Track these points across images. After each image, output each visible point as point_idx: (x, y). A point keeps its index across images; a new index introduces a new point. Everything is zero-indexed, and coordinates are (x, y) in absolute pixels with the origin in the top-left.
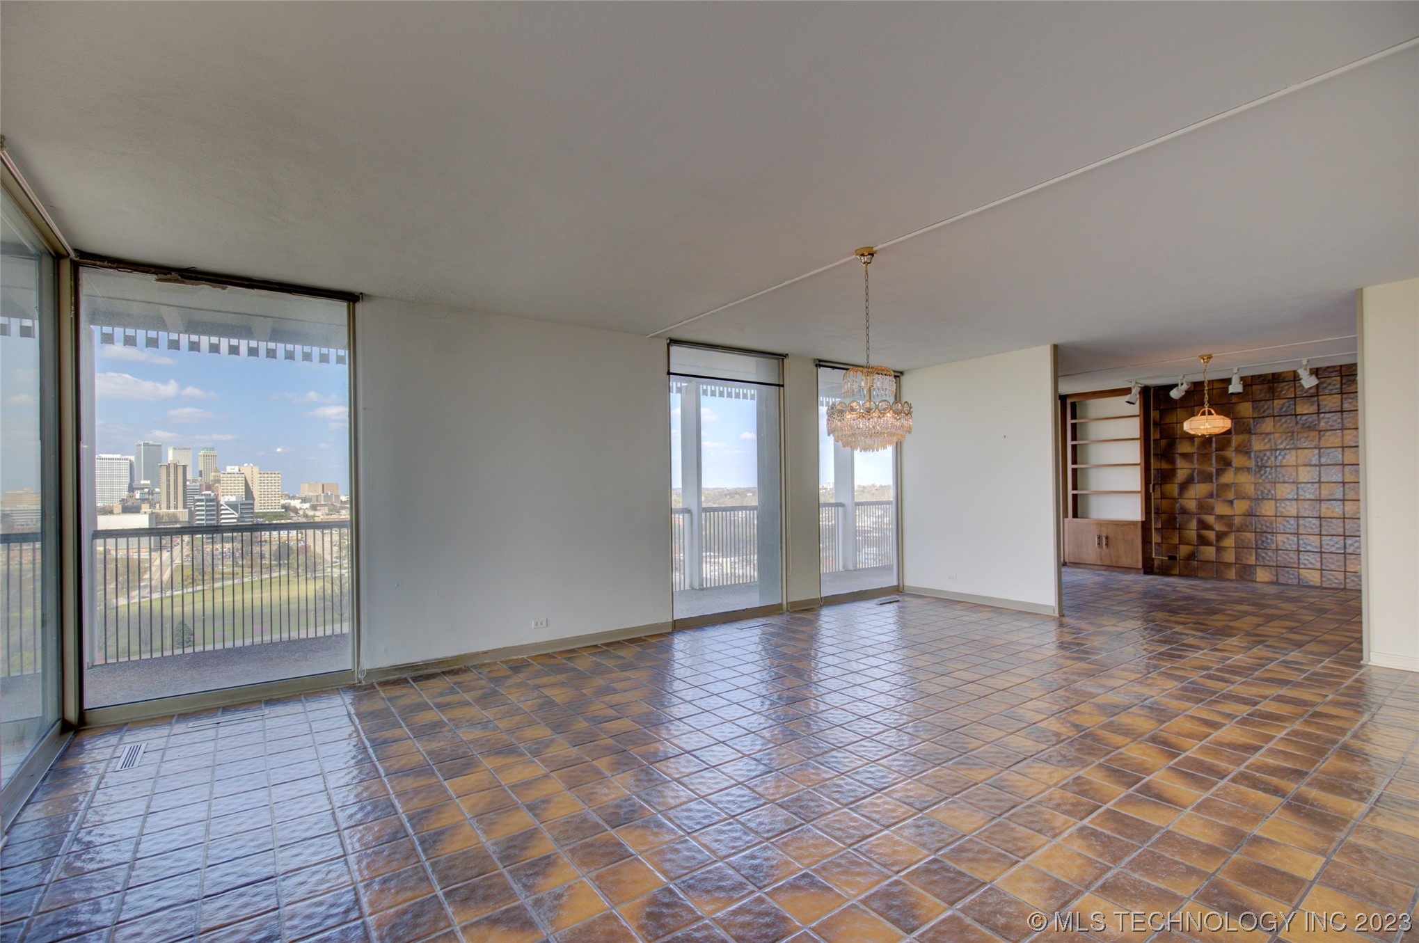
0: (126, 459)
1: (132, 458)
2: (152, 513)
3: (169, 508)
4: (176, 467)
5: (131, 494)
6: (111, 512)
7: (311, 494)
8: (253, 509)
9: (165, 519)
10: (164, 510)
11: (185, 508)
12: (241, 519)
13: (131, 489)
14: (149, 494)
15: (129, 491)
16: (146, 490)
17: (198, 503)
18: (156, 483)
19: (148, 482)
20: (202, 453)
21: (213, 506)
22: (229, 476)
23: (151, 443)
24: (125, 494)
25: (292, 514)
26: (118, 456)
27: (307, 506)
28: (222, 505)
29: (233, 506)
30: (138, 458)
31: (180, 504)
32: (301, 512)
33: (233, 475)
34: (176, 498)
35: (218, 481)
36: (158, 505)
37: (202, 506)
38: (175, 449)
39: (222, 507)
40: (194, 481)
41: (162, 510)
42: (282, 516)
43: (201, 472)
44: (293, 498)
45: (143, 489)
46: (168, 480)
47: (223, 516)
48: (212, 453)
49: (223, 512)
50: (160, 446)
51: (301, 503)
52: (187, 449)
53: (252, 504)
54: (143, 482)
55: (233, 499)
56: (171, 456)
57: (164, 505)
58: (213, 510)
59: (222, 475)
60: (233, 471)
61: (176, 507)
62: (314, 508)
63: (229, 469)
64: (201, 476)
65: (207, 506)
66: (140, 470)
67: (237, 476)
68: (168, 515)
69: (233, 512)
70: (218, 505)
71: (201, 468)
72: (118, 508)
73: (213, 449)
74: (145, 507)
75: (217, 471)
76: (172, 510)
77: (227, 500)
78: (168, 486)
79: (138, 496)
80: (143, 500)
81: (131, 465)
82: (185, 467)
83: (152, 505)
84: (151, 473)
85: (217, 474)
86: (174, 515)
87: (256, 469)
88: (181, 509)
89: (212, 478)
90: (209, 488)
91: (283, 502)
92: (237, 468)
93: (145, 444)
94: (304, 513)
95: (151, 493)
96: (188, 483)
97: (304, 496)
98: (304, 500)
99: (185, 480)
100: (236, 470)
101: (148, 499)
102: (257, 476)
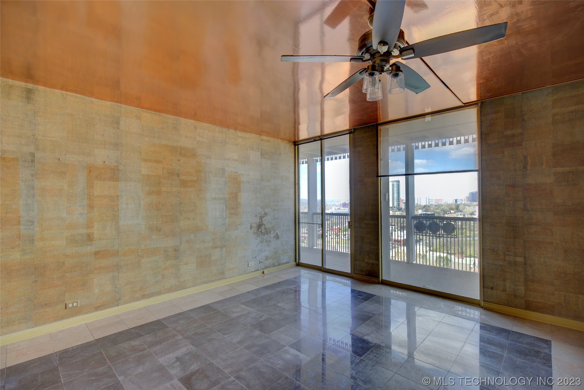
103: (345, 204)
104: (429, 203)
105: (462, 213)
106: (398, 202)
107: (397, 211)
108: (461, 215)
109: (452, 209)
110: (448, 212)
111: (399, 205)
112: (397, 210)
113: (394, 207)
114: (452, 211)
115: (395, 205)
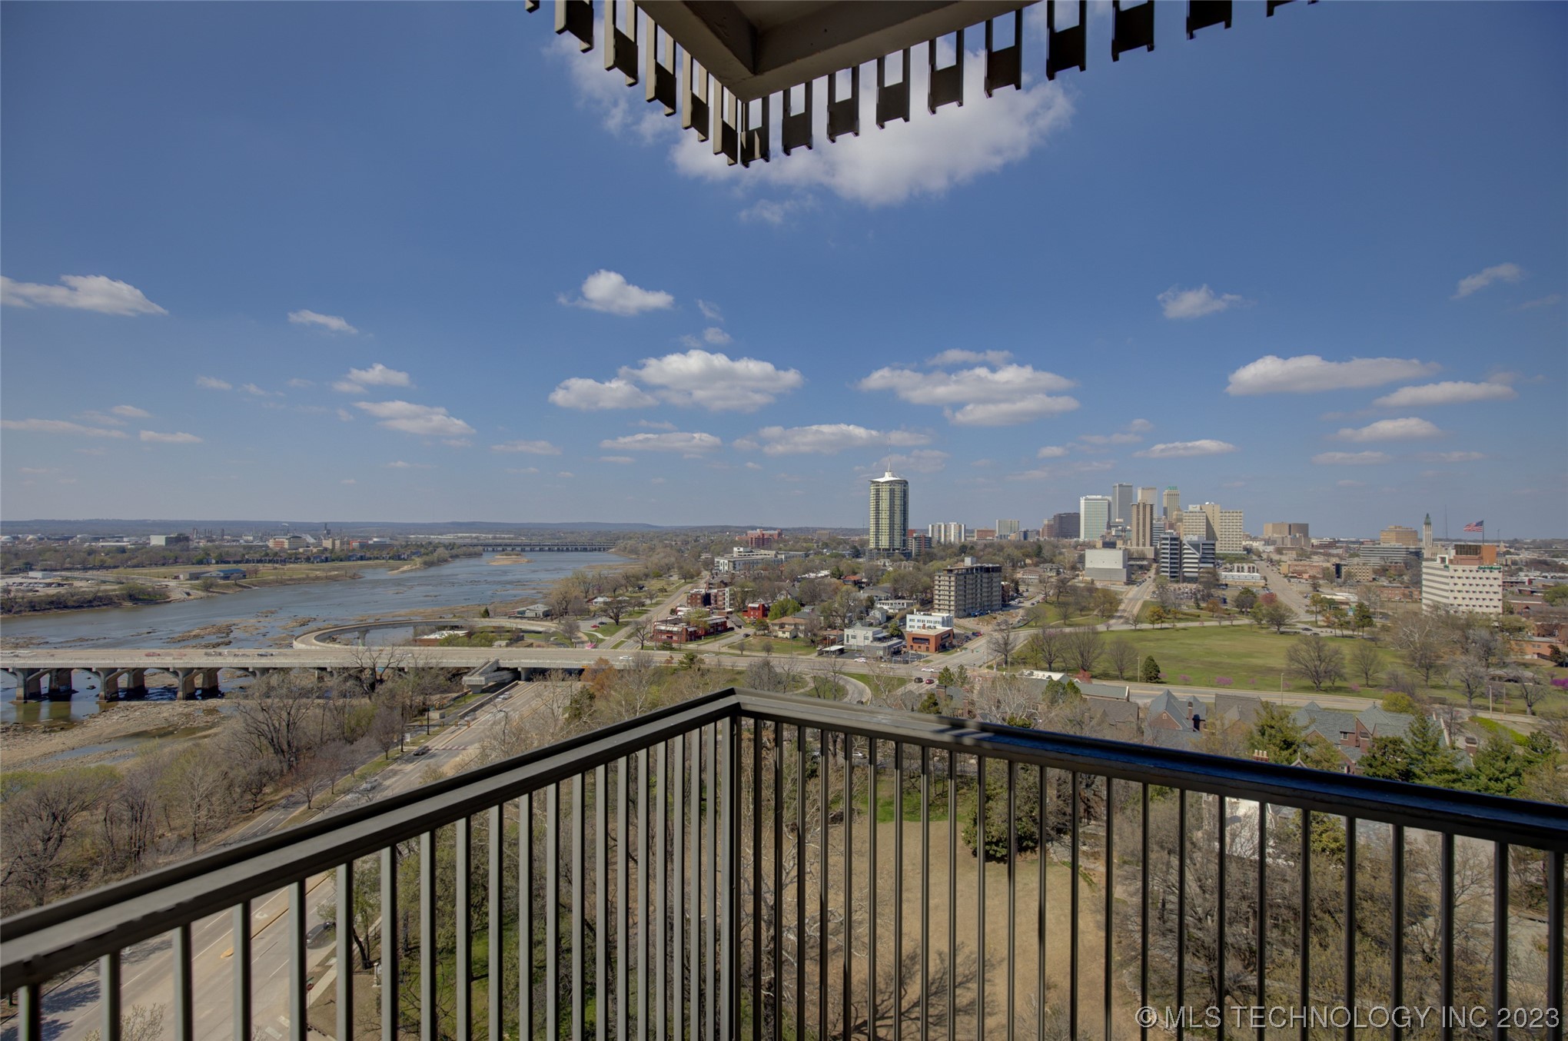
0: (1105, 500)
1: (1110, 498)
2: (1126, 549)
3: (1138, 545)
4: (1145, 506)
5: (1110, 531)
6: (1094, 547)
7: (1275, 535)
8: (1214, 549)
9: (1136, 556)
11: (1151, 545)
12: (1203, 560)
13: (1109, 527)
14: (1122, 531)
15: (1108, 529)
16: (1121, 528)
17: (1164, 542)
18: (1128, 521)
19: (1123, 520)
20: (1167, 492)
21: (1176, 545)
22: (1191, 515)
23: (1125, 484)
24: (1104, 531)
25: (1255, 558)
26: (1099, 497)
27: (1271, 548)
28: (1184, 545)
29: (1195, 546)
30: (1114, 498)
31: (1148, 542)
32: (1265, 556)
33: (1195, 515)
34: (1144, 536)
35: (1180, 520)
36: (1129, 543)
37: (1167, 545)
38: (1143, 489)
39: (1185, 547)
40: (1159, 520)
41: (1133, 548)
42: (1244, 559)
43: (1166, 511)
44: (1255, 539)
45: (1118, 527)
46: (1138, 519)
47: (1185, 556)
48: (1174, 492)
49: (1185, 551)
50: (1132, 487)
51: (1265, 545)
52: (1154, 489)
53: (1214, 545)
54: (1117, 521)
55: (1195, 538)
56: (1139, 496)
57: (1134, 542)
58: (1176, 549)
59: (1184, 514)
60: (1195, 510)
61: (1144, 545)
62: (1279, 551)
63: (1191, 508)
64: (1166, 515)
65: (1171, 545)
66: (1115, 510)
67: (1198, 514)
68: (1137, 552)
69: (1194, 551)
70: (1181, 544)
71: (1166, 507)
72: (1099, 544)
73: (1176, 488)
74: (1119, 544)
75: (1179, 510)
76: (1141, 547)
77: (1189, 539)
78: (1138, 524)
79: (1113, 533)
80: (1118, 538)
81: (1109, 505)
82: (1152, 506)
83: (1125, 542)
84: (1125, 512)
85: (1180, 513)
86: (1143, 552)
87: (1218, 508)
88: (1148, 546)
89: (1174, 517)
90: (1171, 526)
91: (1244, 543)
92: (1198, 506)
93: (1120, 486)
94: (1268, 557)
95: (1124, 530)
96: (1154, 522)
97: (1267, 537)
98: (1268, 542)
99: (1152, 519)
100: (1198, 508)
101: (1122, 537)
102: (1218, 515)
103: (763, 539)
104: (965, 539)
105: (1054, 566)
106: (904, 535)
107: (901, 560)
108: (1051, 570)
109: (1028, 556)
110: (1021, 561)
111: (904, 543)
112: (902, 557)
113: (894, 550)
114: (1028, 561)
115: (897, 544)
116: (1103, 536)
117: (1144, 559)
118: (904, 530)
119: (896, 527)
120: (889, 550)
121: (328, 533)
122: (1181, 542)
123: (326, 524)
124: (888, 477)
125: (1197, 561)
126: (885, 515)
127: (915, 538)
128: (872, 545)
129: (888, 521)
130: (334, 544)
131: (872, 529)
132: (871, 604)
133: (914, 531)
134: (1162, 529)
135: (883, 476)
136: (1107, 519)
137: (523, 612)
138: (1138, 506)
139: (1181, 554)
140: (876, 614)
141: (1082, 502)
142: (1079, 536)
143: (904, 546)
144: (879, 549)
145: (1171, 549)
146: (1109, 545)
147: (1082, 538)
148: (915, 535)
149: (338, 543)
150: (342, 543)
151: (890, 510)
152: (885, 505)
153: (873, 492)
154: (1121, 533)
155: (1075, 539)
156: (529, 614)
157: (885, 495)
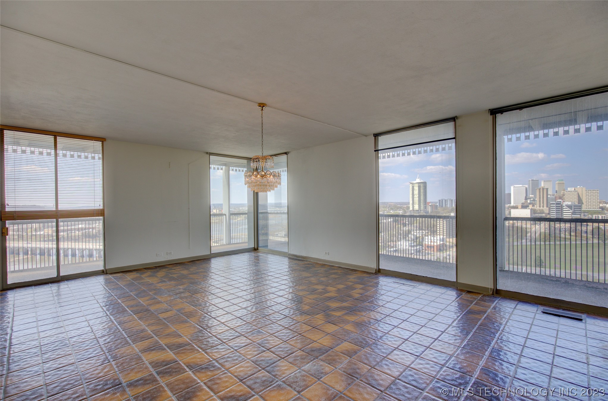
0: (524, 187)
1: (527, 186)
3: (540, 207)
4: (543, 189)
5: (526, 201)
6: (517, 208)
8: (582, 209)
9: (538, 212)
10: (538, 208)
11: (547, 207)
13: (526, 199)
15: (525, 200)
16: (532, 199)
17: (552, 205)
18: (535, 196)
19: (533, 196)
20: (557, 182)
21: (559, 206)
22: (569, 192)
23: (534, 179)
24: (523, 201)
26: (521, 186)
28: (564, 206)
29: (570, 207)
30: (529, 186)
31: (545, 205)
33: (571, 192)
34: (543, 203)
35: (565, 195)
36: (536, 206)
37: (554, 206)
38: (544, 181)
39: (564, 207)
40: (553, 195)
41: (537, 207)
42: (599, 212)
43: (556, 191)
45: (531, 199)
46: (540, 195)
49: (564, 209)
50: (538, 180)
52: (549, 181)
53: (581, 205)
54: (531, 196)
55: (570, 203)
56: (542, 184)
57: (538, 205)
58: (559, 208)
59: (565, 192)
60: (572, 190)
61: (543, 207)
63: (569, 189)
64: (556, 193)
65: (556, 206)
66: (530, 191)
67: (574, 192)
68: (540, 210)
69: (569, 211)
70: (562, 206)
71: (557, 189)
72: (520, 207)
73: (562, 180)
74: (531, 207)
75: (564, 190)
76: (541, 208)
77: (566, 204)
78: (540, 198)
79: (529, 202)
80: (530, 203)
81: (526, 189)
82: (547, 189)
83: (533, 206)
84: (534, 192)
86: (542, 210)
87: (584, 189)
88: (545, 208)
89: (562, 194)
90: (559, 198)
92: (574, 189)
93: (532, 180)
95: (534, 200)
96: (549, 196)
99: (547, 195)
101: (533, 203)
102: (584, 192)
116: (523, 203)
117: (543, 213)
118: (425, 202)
119: (422, 201)
120: (418, 210)
121: (215, 207)
122: (562, 205)
123: (214, 204)
124: (418, 180)
125: (571, 214)
126: (416, 196)
127: (430, 206)
128: (411, 209)
129: (418, 199)
130: (216, 211)
131: (411, 202)
132: (409, 232)
133: (430, 203)
134: (552, 200)
135: (415, 180)
136: (525, 195)
137: (277, 235)
138: (540, 189)
139: (562, 211)
140: (411, 236)
141: (512, 188)
142: (510, 203)
143: (425, 209)
144: (414, 210)
145: (556, 209)
146: (524, 207)
147: (512, 204)
148: (430, 204)
149: (218, 210)
150: (219, 211)
151: (419, 194)
152: (416, 192)
153: (411, 187)
154: (532, 202)
155: (508, 205)
156: (279, 235)
157: (416, 188)
